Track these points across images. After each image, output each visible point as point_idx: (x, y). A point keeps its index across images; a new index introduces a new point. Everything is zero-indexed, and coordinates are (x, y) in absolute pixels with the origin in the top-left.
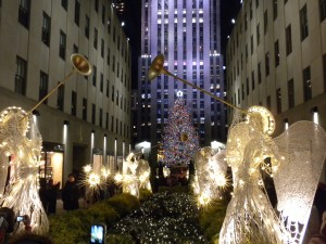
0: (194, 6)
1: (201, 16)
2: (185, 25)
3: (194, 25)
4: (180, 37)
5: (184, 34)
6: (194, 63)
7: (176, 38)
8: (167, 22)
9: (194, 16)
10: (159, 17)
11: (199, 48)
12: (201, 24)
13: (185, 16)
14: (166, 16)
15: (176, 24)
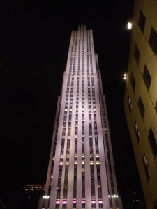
0: (91, 152)
1: (98, 159)
2: (83, 166)
3: (92, 166)
4: (79, 177)
5: (83, 173)
6: (93, 202)
7: (75, 177)
8: (67, 164)
9: (92, 159)
10: (62, 160)
11: (97, 187)
12: (98, 166)
13: (83, 159)
14: (67, 160)
15: (75, 166)
